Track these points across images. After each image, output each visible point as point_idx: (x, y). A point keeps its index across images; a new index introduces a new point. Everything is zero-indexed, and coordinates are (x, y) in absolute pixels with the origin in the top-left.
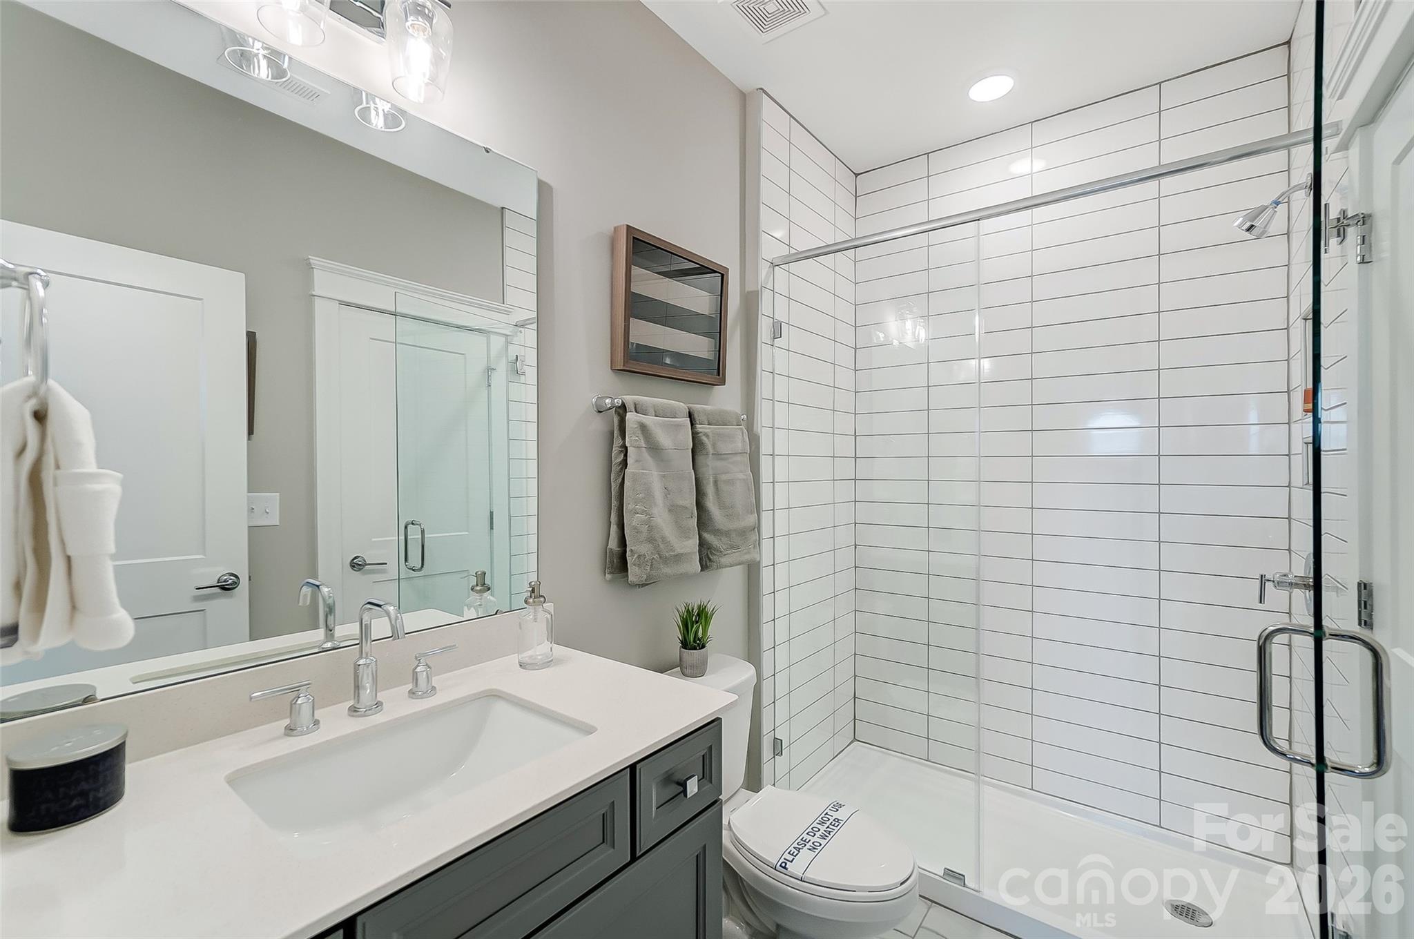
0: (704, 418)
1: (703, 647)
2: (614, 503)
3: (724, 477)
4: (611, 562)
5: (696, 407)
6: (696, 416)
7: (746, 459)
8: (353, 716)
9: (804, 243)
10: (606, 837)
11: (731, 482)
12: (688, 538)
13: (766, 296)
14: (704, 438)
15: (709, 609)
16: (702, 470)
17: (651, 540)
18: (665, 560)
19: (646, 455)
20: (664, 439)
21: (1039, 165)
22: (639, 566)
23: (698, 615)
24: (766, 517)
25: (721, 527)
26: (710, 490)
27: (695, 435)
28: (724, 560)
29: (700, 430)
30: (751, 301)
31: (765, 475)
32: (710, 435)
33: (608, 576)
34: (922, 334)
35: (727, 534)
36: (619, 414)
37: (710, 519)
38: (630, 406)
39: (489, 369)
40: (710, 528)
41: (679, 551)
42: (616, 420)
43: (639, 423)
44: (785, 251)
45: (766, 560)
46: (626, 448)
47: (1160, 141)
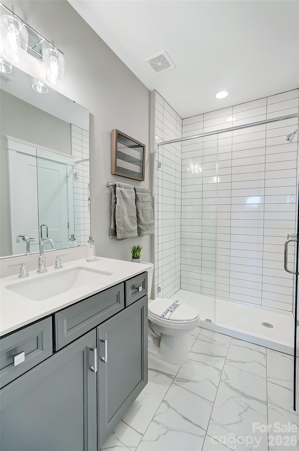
0: (138, 190)
1: (139, 258)
2: (113, 215)
3: (144, 208)
4: (112, 232)
5: (136, 187)
6: (136, 190)
7: (151, 203)
8: (38, 273)
9: (167, 139)
10: (118, 301)
11: (146, 210)
12: (134, 226)
13: (156, 155)
14: (139, 196)
15: (140, 247)
16: (138, 206)
17: (124, 226)
18: (128, 232)
19: (122, 200)
20: (127, 196)
21: (234, 119)
22: (120, 233)
23: (137, 249)
24: (156, 222)
25: (144, 223)
26: (140, 212)
27: (136, 195)
28: (145, 233)
29: (137, 194)
30: (152, 156)
31: (156, 209)
32: (141, 196)
33: (111, 237)
34: (201, 170)
35: (145, 225)
36: (114, 187)
37: (141, 221)
38: (117, 185)
39: (67, 176)
40: (140, 223)
41: (132, 229)
42: (113, 189)
43: (120, 190)
44: (162, 141)
45: (156, 235)
46: (116, 198)
47: (267, 114)
